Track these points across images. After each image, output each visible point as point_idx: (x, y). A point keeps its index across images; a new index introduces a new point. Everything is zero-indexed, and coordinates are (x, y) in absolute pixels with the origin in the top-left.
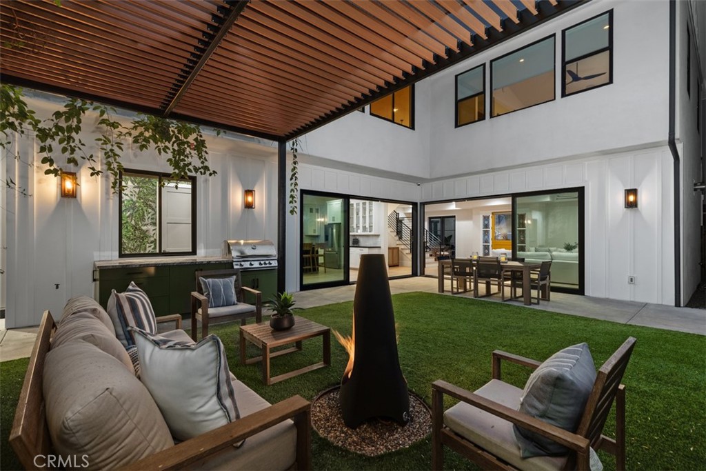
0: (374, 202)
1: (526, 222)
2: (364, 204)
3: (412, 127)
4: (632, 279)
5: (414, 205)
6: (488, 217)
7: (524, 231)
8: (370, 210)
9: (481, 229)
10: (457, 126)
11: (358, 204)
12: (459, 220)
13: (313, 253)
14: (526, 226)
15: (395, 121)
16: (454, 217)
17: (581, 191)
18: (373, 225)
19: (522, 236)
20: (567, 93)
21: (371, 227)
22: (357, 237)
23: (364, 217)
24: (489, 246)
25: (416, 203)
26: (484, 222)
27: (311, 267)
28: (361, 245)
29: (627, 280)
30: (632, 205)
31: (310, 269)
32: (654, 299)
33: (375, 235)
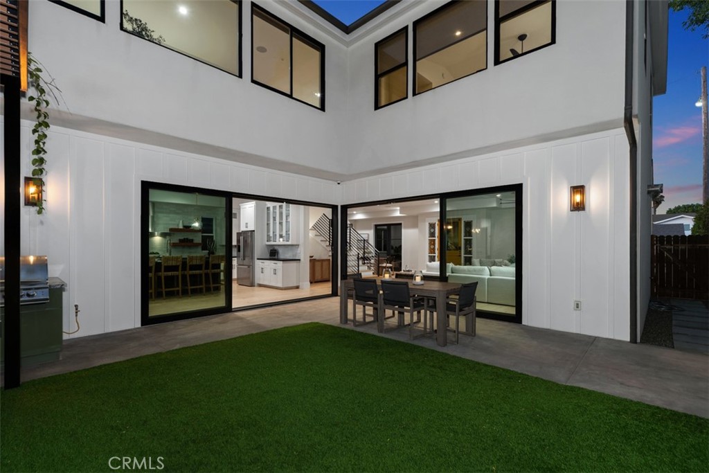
0: (291, 205)
1: (473, 231)
2: (281, 207)
3: (323, 108)
4: (577, 304)
5: (334, 208)
6: (434, 224)
7: (471, 240)
8: (287, 216)
9: (427, 238)
10: (377, 107)
11: (274, 208)
12: (405, 228)
13: (207, 268)
14: (473, 235)
15: (294, 96)
16: (401, 224)
17: (517, 189)
18: (290, 233)
19: (468, 246)
20: (501, 60)
21: (288, 234)
22: (276, 248)
23: (281, 223)
24: (434, 256)
25: (337, 206)
26: (430, 230)
27: (203, 286)
28: (281, 257)
29: (573, 305)
30: (579, 207)
31: (201, 289)
32: (605, 332)
33: (292, 245)
